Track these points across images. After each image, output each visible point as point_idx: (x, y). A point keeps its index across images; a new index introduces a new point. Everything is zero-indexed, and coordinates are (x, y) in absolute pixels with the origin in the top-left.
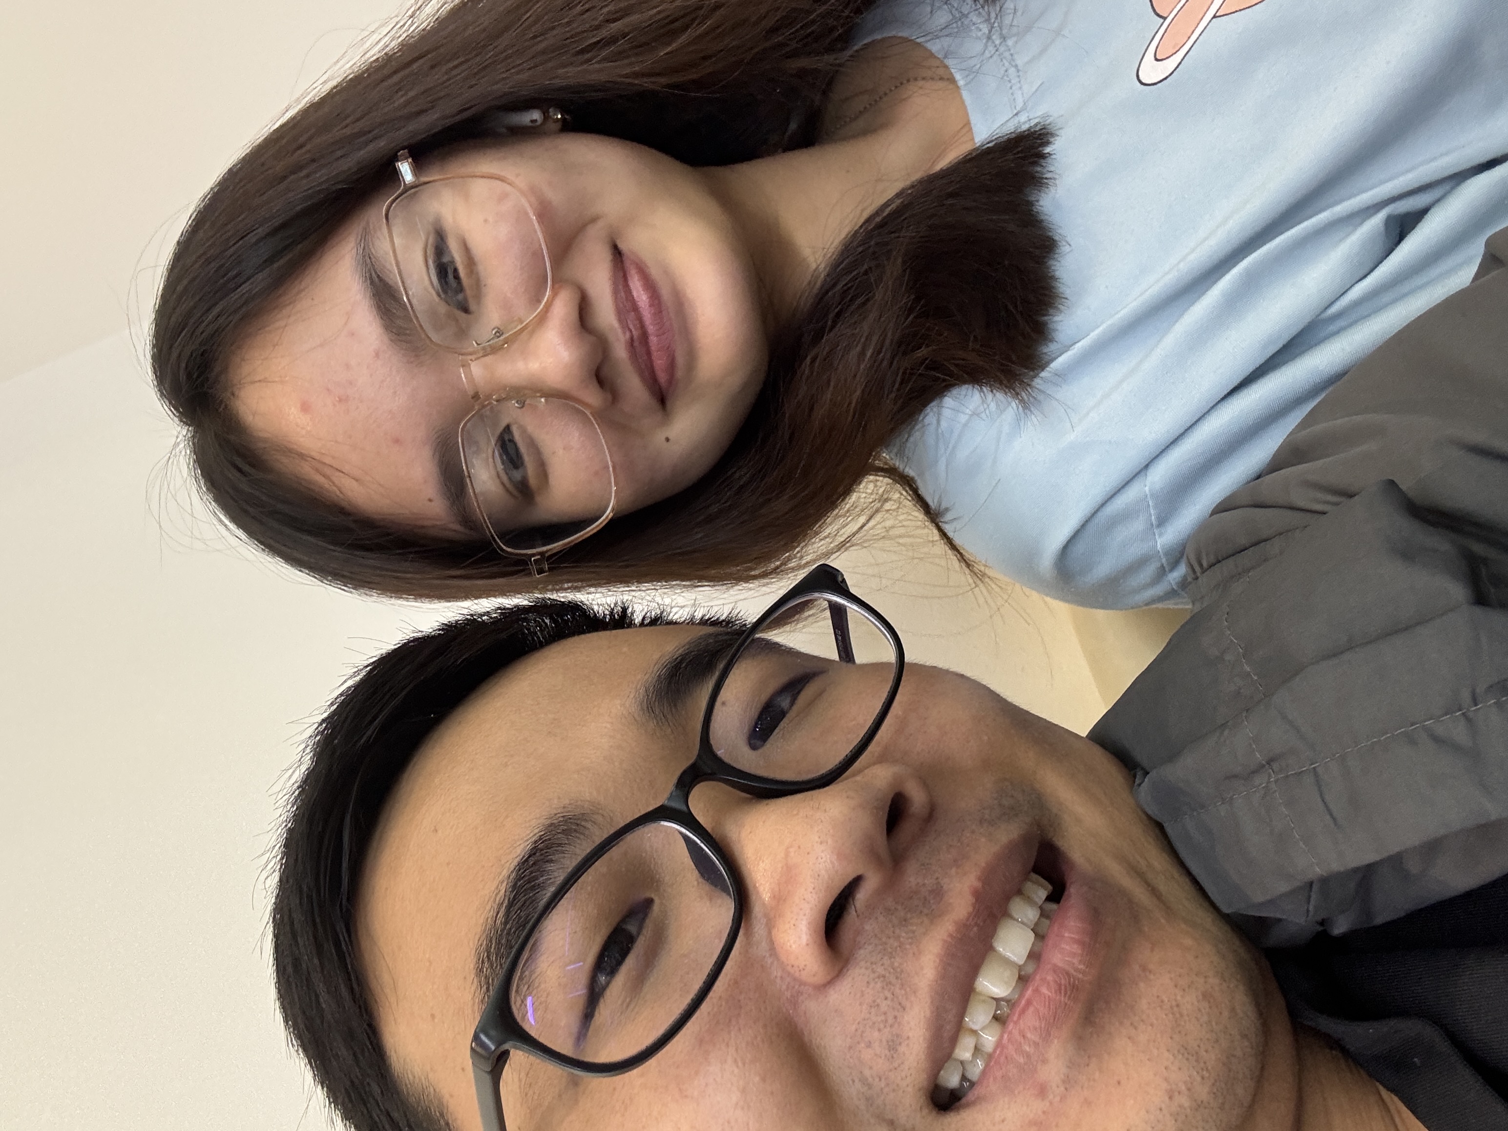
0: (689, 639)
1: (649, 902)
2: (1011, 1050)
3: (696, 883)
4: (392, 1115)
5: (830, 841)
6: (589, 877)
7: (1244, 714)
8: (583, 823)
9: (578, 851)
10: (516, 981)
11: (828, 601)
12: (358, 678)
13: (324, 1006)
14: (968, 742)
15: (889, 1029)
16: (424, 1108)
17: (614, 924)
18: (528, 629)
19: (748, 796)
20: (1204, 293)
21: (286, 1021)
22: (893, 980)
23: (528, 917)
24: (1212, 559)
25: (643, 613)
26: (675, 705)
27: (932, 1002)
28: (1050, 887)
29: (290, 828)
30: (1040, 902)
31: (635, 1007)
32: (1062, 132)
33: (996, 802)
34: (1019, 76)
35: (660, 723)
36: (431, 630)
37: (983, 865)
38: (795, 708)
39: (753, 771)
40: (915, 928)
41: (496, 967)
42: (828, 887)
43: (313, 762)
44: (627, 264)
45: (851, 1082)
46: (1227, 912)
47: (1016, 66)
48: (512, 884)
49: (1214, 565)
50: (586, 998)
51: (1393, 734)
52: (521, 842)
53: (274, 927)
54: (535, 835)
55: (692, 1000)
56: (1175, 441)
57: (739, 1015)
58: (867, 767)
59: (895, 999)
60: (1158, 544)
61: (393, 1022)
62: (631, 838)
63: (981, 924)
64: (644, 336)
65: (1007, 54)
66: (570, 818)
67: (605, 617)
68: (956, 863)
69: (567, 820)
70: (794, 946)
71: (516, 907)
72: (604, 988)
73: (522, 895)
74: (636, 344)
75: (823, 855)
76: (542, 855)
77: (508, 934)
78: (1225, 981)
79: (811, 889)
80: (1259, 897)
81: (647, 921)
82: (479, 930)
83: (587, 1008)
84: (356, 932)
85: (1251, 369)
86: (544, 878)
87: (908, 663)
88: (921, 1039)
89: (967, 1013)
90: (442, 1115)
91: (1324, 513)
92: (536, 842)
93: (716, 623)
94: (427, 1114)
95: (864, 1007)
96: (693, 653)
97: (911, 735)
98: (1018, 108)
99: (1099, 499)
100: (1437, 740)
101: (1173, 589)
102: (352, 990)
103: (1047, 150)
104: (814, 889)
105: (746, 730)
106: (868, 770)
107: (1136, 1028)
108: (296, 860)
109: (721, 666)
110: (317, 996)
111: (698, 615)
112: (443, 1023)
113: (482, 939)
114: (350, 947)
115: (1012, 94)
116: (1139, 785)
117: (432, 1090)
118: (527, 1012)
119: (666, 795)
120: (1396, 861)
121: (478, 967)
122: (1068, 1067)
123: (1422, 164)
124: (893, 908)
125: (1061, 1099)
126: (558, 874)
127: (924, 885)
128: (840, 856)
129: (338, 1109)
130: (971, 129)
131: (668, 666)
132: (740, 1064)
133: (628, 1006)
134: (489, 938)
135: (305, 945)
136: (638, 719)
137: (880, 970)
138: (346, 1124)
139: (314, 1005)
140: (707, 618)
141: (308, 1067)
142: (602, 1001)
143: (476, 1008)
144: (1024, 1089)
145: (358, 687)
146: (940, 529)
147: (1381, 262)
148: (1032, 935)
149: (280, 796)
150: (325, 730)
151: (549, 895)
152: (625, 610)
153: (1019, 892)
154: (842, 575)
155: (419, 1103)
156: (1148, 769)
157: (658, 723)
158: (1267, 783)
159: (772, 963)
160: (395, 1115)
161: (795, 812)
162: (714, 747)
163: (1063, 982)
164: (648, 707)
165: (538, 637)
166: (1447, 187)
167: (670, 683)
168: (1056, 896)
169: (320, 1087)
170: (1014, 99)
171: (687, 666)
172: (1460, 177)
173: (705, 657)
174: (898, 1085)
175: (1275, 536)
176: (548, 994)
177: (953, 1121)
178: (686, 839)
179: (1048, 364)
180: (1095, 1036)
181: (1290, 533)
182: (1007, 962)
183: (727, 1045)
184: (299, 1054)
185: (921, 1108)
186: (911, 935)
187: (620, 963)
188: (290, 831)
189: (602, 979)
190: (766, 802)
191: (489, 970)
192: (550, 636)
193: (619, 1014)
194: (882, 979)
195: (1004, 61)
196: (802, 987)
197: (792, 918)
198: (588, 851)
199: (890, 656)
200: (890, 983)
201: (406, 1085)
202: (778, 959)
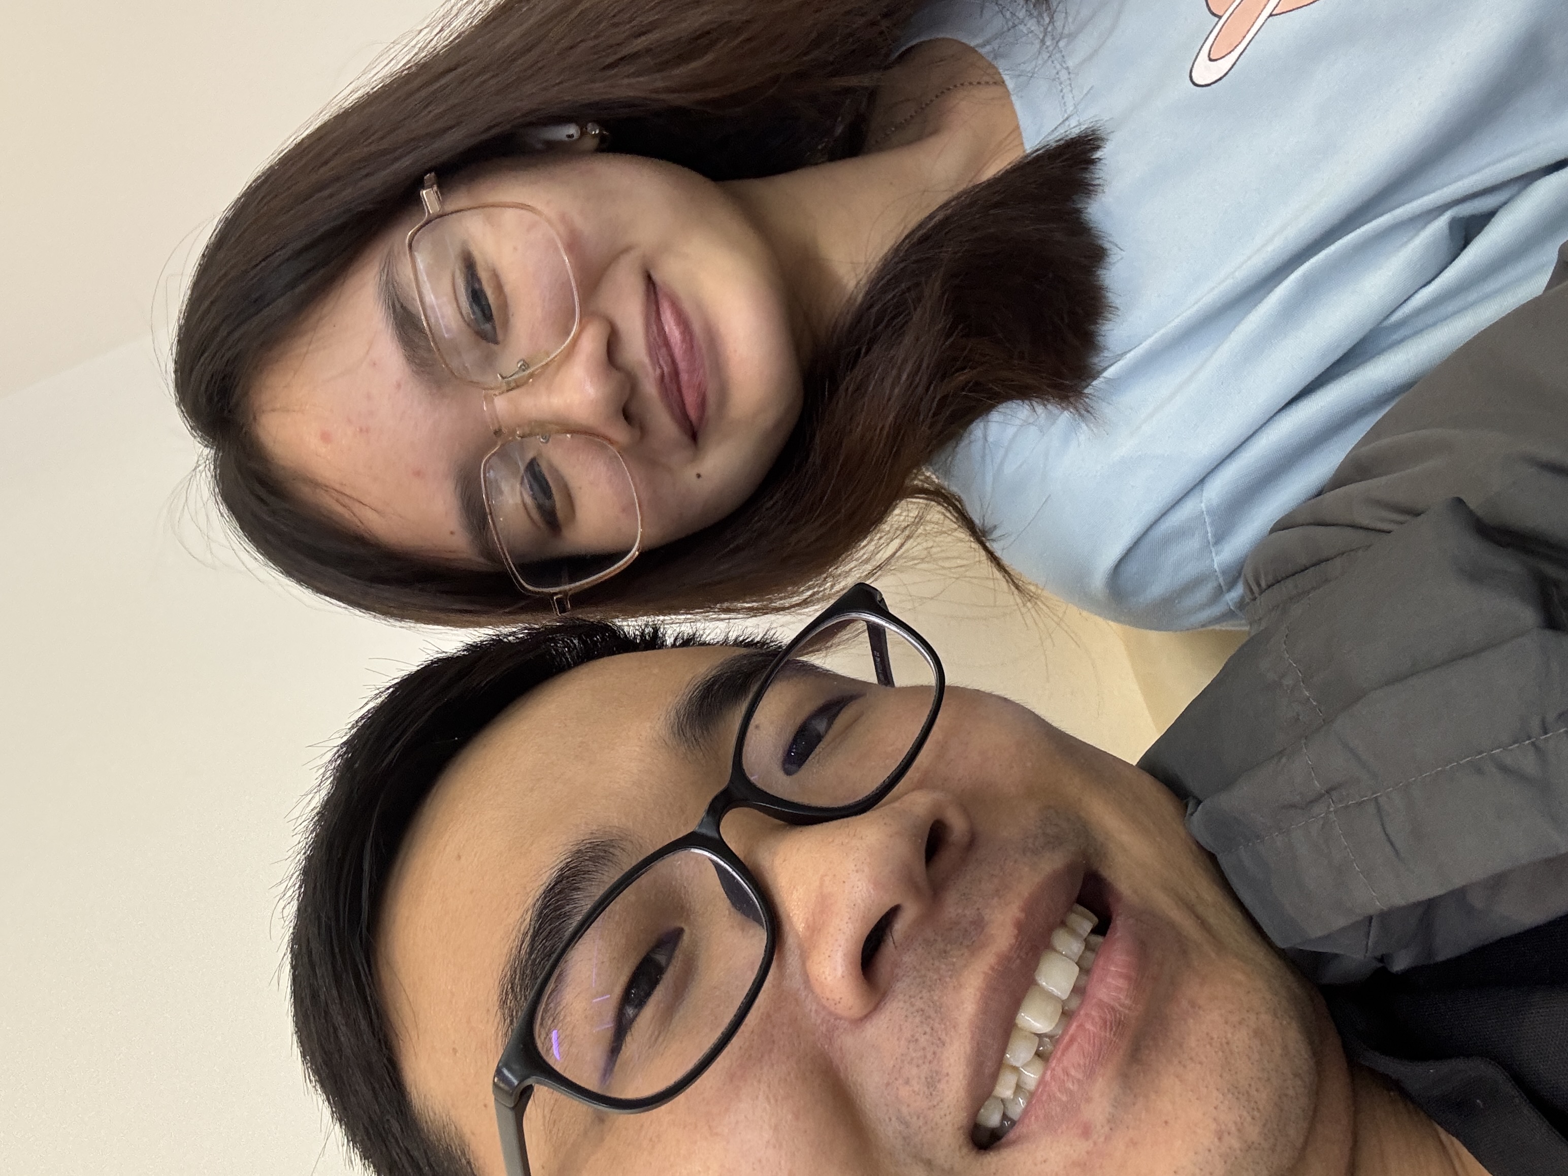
0: (722, 660)
1: (679, 932)
2: (1054, 1087)
3: (727, 912)
4: (411, 1153)
5: (866, 869)
6: (616, 906)
7: (1303, 741)
8: (611, 850)
9: (605, 878)
10: (541, 1013)
11: (866, 622)
12: (379, 700)
13: (342, 1039)
14: (1012, 767)
15: (927, 1064)
16: (445, 1146)
17: (643, 954)
18: (556, 650)
19: (782, 822)
20: (1260, 301)
21: (304, 1055)
22: (933, 1015)
23: (553, 947)
24: (1271, 578)
25: (675, 635)
26: (707, 729)
27: (972, 1038)
28: (1096, 920)
29: (308, 856)
30: (1085, 935)
31: (664, 1041)
32: (1111, 136)
33: (1040, 831)
34: (1070, 79)
35: (692, 747)
36: (455, 651)
37: (1026, 895)
38: (831, 733)
39: (786, 797)
40: (954, 960)
41: (521, 999)
42: (864, 917)
43: (332, 787)
44: (660, 295)
45: (887, 1120)
46: (1283, 947)
47: (1067, 68)
48: (538, 912)
49: (1273, 585)
50: (613, 1031)
51: (1457, 762)
52: (547, 869)
53: (292, 958)
54: (562, 862)
55: (722, 1033)
56: (1231, 454)
57: (771, 1051)
58: (906, 794)
59: (935, 1035)
60: (1215, 562)
61: (414, 1058)
62: (661, 867)
63: (1024, 957)
64: (676, 373)
65: (1058, 55)
66: (598, 845)
67: (635, 638)
68: (997, 893)
69: (594, 847)
70: (829, 978)
71: (541, 937)
72: (633, 1020)
73: (547, 924)
74: (667, 379)
75: (859, 884)
76: (568, 882)
77: (533, 964)
78: (1278, 1018)
79: (846, 919)
80: (1316, 932)
81: (677, 952)
82: (503, 960)
83: (614, 1042)
84: (376, 963)
85: (1310, 379)
86: (571, 906)
87: (949, 687)
88: (961, 1077)
89: (1008, 1049)
90: (463, 1153)
91: (1389, 532)
92: (562, 869)
93: (751, 644)
94: (448, 1152)
95: (903, 1042)
96: (726, 675)
97: (952, 760)
98: (1069, 112)
99: (1152, 518)
100: (1504, 769)
101: (1231, 609)
102: (371, 1023)
103: (1098, 154)
104: (850, 918)
105: (780, 754)
106: (906, 796)
107: (1185, 1066)
108: (315, 888)
109: (754, 688)
110: (335, 1030)
111: (732, 636)
112: (466, 1057)
113: (506, 969)
114: (369, 978)
115: (1063, 97)
116: (1192, 814)
117: (453, 1126)
118: (552, 1047)
119: (698, 821)
120: (1459, 895)
121: (502, 999)
122: (1114, 1106)
123: (1489, 165)
124: (932, 939)
125: (1106, 1139)
126: (585, 902)
127: (965, 916)
128: (877, 884)
129: (357, 1148)
130: (1020, 134)
131: (700, 688)
132: (772, 1101)
133: (656, 1039)
134: (513, 969)
135: (323, 975)
136: (669, 743)
137: (919, 1004)
138: (364, 1164)
139: (332, 1040)
140: (741, 639)
141: (326, 1103)
142: (629, 1034)
143: (499, 1041)
144: (1067, 1128)
145: (379, 711)
146: (986, 548)
147: (1446, 267)
148: (1077, 969)
149: (300, 821)
150: (345, 753)
151: (574, 924)
152: (656, 630)
153: (1063, 924)
154: (881, 595)
155: (439, 1141)
156: (1200, 797)
157: (689, 746)
158: (1326, 814)
159: (807, 996)
160: (416, 1154)
161: (830, 840)
162: (748, 775)
163: (1108, 1017)
164: (678, 730)
165: (567, 659)
166: (1514, 189)
167: (701, 706)
168: (1102, 928)
169: (338, 1124)
170: (1065, 103)
171: (720, 688)
172: (1528, 179)
173: (739, 679)
174: (936, 1124)
175: (1335, 557)
176: (574, 1027)
177: (992, 1160)
178: (717, 866)
179: (1099, 373)
180: (1142, 1074)
181: (1352, 553)
182: (1050, 996)
183: (759, 1081)
184: (317, 1090)
185: (960, 1147)
186: (952, 968)
187: (648, 994)
188: (309, 859)
189: (630, 1011)
190: (799, 829)
191: (513, 1002)
192: (578, 657)
193: (647, 1048)
194: (921, 1013)
195: (1055, 62)
196: (838, 1021)
197: (827, 950)
198: (616, 879)
199: (929, 678)
200: (929, 1017)
201: (426, 1122)
202: (813, 992)
